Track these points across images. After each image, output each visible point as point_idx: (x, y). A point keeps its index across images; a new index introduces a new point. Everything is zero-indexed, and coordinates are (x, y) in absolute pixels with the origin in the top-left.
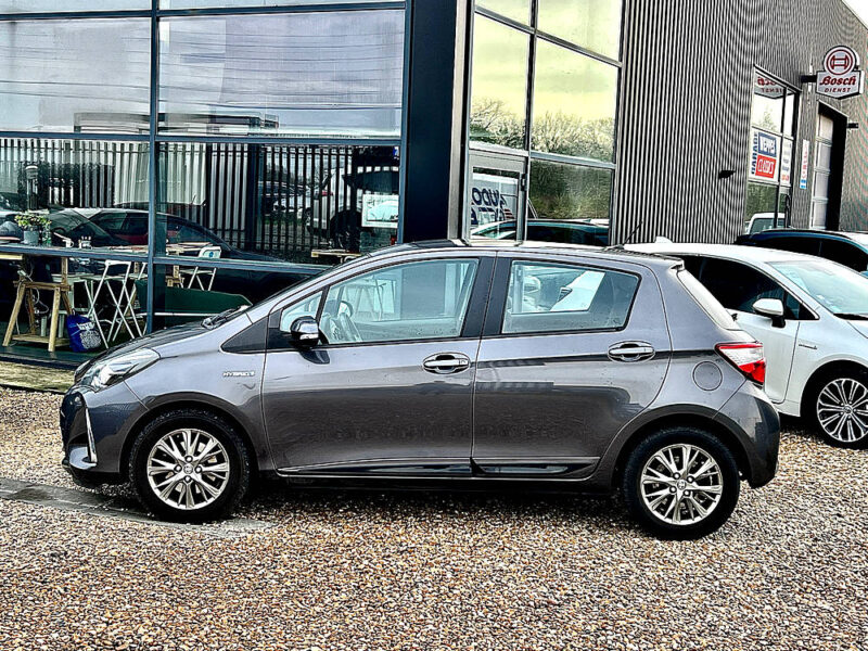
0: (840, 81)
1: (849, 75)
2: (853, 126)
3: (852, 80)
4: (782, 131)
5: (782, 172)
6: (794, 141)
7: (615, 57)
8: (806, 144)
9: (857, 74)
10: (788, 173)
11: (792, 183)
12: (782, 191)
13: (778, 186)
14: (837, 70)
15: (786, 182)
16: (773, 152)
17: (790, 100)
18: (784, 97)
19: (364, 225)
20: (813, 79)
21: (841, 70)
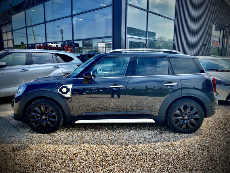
4: (220, 37)
5: (220, 45)
6: (223, 39)
8: (226, 40)
10: (221, 45)
11: (222, 47)
12: (220, 49)
13: (219, 48)
16: (218, 41)
17: (222, 31)
20: (228, 26)
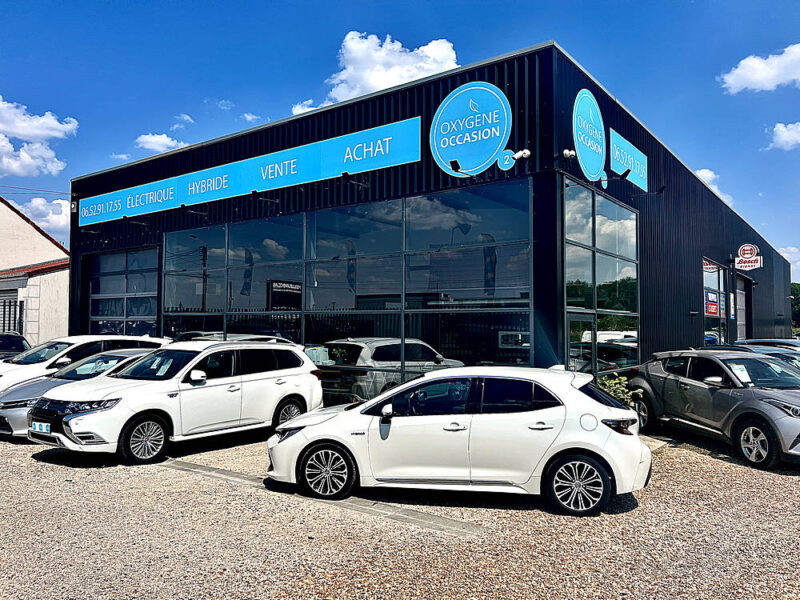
0: (749, 262)
1: (754, 258)
2: (756, 284)
3: (756, 261)
7: (635, 259)
8: (732, 296)
9: (759, 257)
10: (724, 312)
11: (726, 316)
12: (722, 320)
13: (720, 318)
14: (746, 255)
15: (723, 316)
16: (716, 300)
17: (721, 272)
18: (719, 271)
19: (500, 347)
20: (733, 261)
21: (749, 256)
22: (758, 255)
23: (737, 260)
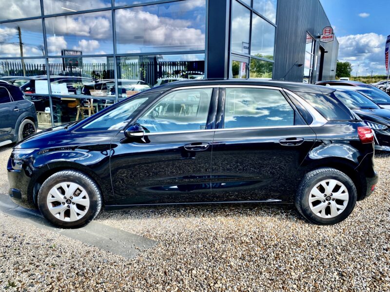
0: (328, 38)
1: (330, 35)
2: (327, 52)
3: (331, 37)
4: (312, 52)
5: (311, 65)
6: (314, 56)
7: (275, 23)
8: (317, 57)
9: (333, 35)
13: (310, 70)
14: (327, 34)
17: (314, 43)
20: (319, 37)
21: (328, 34)
22: (332, 34)
23: (322, 36)
